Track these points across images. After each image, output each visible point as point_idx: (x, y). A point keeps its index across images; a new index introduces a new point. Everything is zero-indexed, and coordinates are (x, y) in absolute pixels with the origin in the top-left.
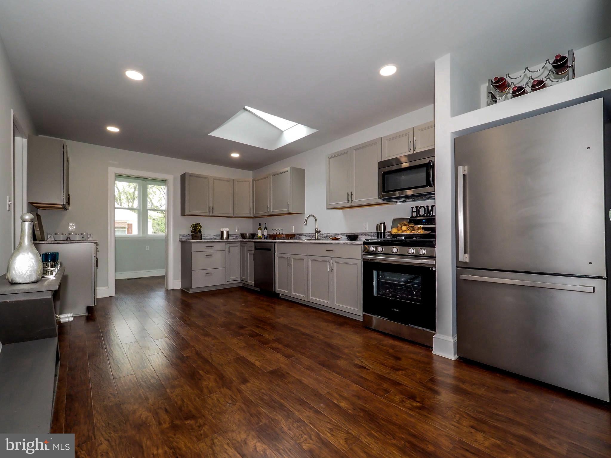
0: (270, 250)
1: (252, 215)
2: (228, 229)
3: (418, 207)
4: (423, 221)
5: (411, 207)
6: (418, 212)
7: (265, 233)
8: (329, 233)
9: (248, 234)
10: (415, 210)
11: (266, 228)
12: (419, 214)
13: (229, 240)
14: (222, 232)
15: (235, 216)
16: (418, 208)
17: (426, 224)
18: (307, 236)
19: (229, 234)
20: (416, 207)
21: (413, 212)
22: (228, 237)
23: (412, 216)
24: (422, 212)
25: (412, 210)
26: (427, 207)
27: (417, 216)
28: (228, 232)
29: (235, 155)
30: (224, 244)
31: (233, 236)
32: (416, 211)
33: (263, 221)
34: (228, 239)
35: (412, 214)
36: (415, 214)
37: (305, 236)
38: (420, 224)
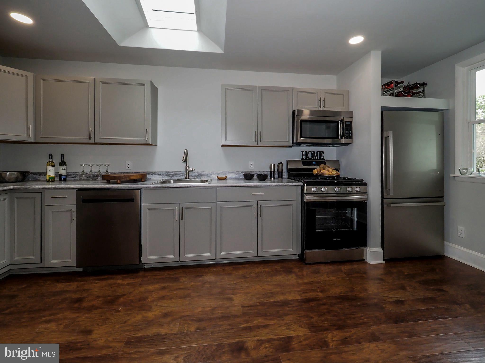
0: (132, 200)
3: (307, 151)
4: (314, 163)
5: (302, 151)
6: (307, 155)
8: (203, 172)
10: (304, 153)
11: (63, 163)
12: (308, 157)
16: (307, 153)
17: (317, 165)
18: (162, 175)
20: (305, 151)
21: (303, 155)
23: (303, 159)
24: (310, 156)
25: (303, 153)
26: (314, 152)
27: (306, 159)
32: (306, 155)
33: (57, 151)
35: (303, 157)
36: (304, 157)
37: (159, 174)
38: (312, 165)
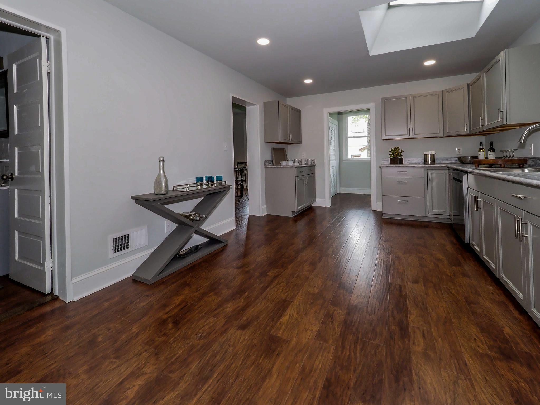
1: (468, 132)
2: (433, 152)
7: (489, 155)
9: (469, 157)
11: (492, 149)
13: (435, 166)
14: (426, 156)
15: (445, 135)
19: (436, 157)
22: (433, 161)
28: (433, 156)
29: (430, 63)
30: (423, 169)
31: (450, 160)
34: (434, 164)
